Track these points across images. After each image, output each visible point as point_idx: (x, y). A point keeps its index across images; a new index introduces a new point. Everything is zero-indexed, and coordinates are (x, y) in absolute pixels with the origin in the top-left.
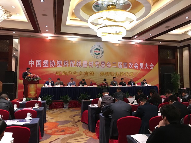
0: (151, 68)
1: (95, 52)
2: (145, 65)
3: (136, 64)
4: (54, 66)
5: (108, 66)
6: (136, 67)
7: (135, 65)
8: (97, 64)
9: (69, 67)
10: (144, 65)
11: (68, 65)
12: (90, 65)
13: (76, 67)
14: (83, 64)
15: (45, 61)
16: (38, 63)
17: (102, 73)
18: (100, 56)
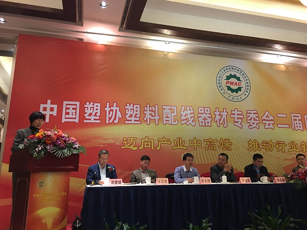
1: (228, 85)
4: (116, 122)
5: (267, 123)
8: (236, 116)
9: (161, 124)
11: (157, 118)
12: (220, 120)
13: (179, 123)
14: (199, 115)
15: (89, 107)
16: (70, 111)
17: (253, 143)
18: (243, 97)
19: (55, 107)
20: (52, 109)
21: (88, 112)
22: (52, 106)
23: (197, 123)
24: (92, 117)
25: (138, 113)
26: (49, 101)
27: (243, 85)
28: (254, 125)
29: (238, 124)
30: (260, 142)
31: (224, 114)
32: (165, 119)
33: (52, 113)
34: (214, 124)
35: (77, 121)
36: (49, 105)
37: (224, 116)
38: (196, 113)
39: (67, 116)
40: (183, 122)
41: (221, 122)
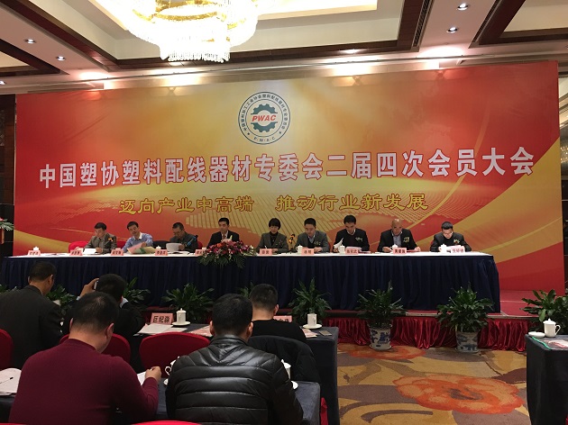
0: (516, 172)
1: (256, 121)
2: (485, 157)
4: (113, 183)
5: (311, 170)
6: (440, 169)
7: (433, 160)
8: (263, 165)
9: (163, 182)
10: (478, 159)
11: (159, 175)
12: (239, 172)
13: (186, 181)
14: (212, 168)
15: (85, 168)
16: (67, 174)
17: (285, 200)
18: (277, 136)
19: (53, 171)
20: (50, 174)
21: (84, 174)
22: (51, 170)
23: (208, 179)
24: (89, 180)
25: (137, 171)
26: (48, 166)
27: (278, 118)
28: (288, 175)
29: (266, 176)
30: (295, 198)
31: (246, 164)
32: (168, 176)
33: (50, 178)
34: (231, 178)
35: (74, 185)
36: (47, 170)
37: (246, 166)
38: (208, 165)
39: (65, 180)
40: (189, 179)
41: (241, 175)
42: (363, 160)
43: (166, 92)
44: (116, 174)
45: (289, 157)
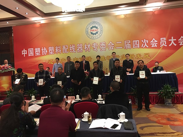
0: (180, 45)
2: (169, 40)
3: (154, 41)
4: (46, 54)
5: (110, 47)
6: (154, 44)
7: (152, 42)
8: (94, 46)
9: (62, 53)
10: (167, 41)
11: (60, 51)
13: (69, 52)
16: (31, 52)
17: (102, 57)
19: (26, 51)
21: (36, 51)
23: (77, 51)
24: (38, 53)
25: (53, 50)
26: (24, 49)
28: (103, 49)
29: (95, 50)
30: (106, 56)
32: (63, 51)
34: (84, 51)
35: (33, 55)
36: (24, 51)
37: (89, 47)
38: (76, 47)
39: (30, 54)
40: (70, 52)
41: (87, 50)
42: (128, 43)
43: (61, 23)
44: (46, 51)
45: (103, 43)
